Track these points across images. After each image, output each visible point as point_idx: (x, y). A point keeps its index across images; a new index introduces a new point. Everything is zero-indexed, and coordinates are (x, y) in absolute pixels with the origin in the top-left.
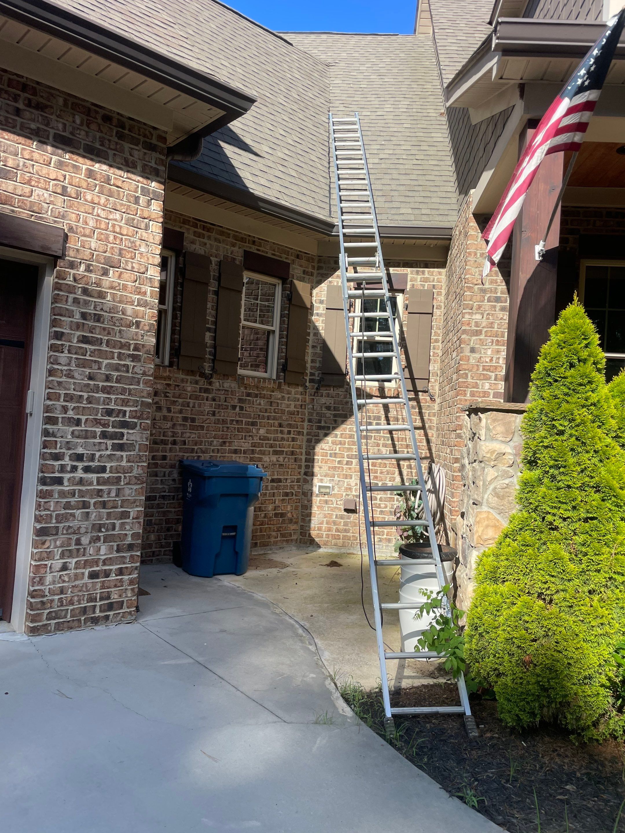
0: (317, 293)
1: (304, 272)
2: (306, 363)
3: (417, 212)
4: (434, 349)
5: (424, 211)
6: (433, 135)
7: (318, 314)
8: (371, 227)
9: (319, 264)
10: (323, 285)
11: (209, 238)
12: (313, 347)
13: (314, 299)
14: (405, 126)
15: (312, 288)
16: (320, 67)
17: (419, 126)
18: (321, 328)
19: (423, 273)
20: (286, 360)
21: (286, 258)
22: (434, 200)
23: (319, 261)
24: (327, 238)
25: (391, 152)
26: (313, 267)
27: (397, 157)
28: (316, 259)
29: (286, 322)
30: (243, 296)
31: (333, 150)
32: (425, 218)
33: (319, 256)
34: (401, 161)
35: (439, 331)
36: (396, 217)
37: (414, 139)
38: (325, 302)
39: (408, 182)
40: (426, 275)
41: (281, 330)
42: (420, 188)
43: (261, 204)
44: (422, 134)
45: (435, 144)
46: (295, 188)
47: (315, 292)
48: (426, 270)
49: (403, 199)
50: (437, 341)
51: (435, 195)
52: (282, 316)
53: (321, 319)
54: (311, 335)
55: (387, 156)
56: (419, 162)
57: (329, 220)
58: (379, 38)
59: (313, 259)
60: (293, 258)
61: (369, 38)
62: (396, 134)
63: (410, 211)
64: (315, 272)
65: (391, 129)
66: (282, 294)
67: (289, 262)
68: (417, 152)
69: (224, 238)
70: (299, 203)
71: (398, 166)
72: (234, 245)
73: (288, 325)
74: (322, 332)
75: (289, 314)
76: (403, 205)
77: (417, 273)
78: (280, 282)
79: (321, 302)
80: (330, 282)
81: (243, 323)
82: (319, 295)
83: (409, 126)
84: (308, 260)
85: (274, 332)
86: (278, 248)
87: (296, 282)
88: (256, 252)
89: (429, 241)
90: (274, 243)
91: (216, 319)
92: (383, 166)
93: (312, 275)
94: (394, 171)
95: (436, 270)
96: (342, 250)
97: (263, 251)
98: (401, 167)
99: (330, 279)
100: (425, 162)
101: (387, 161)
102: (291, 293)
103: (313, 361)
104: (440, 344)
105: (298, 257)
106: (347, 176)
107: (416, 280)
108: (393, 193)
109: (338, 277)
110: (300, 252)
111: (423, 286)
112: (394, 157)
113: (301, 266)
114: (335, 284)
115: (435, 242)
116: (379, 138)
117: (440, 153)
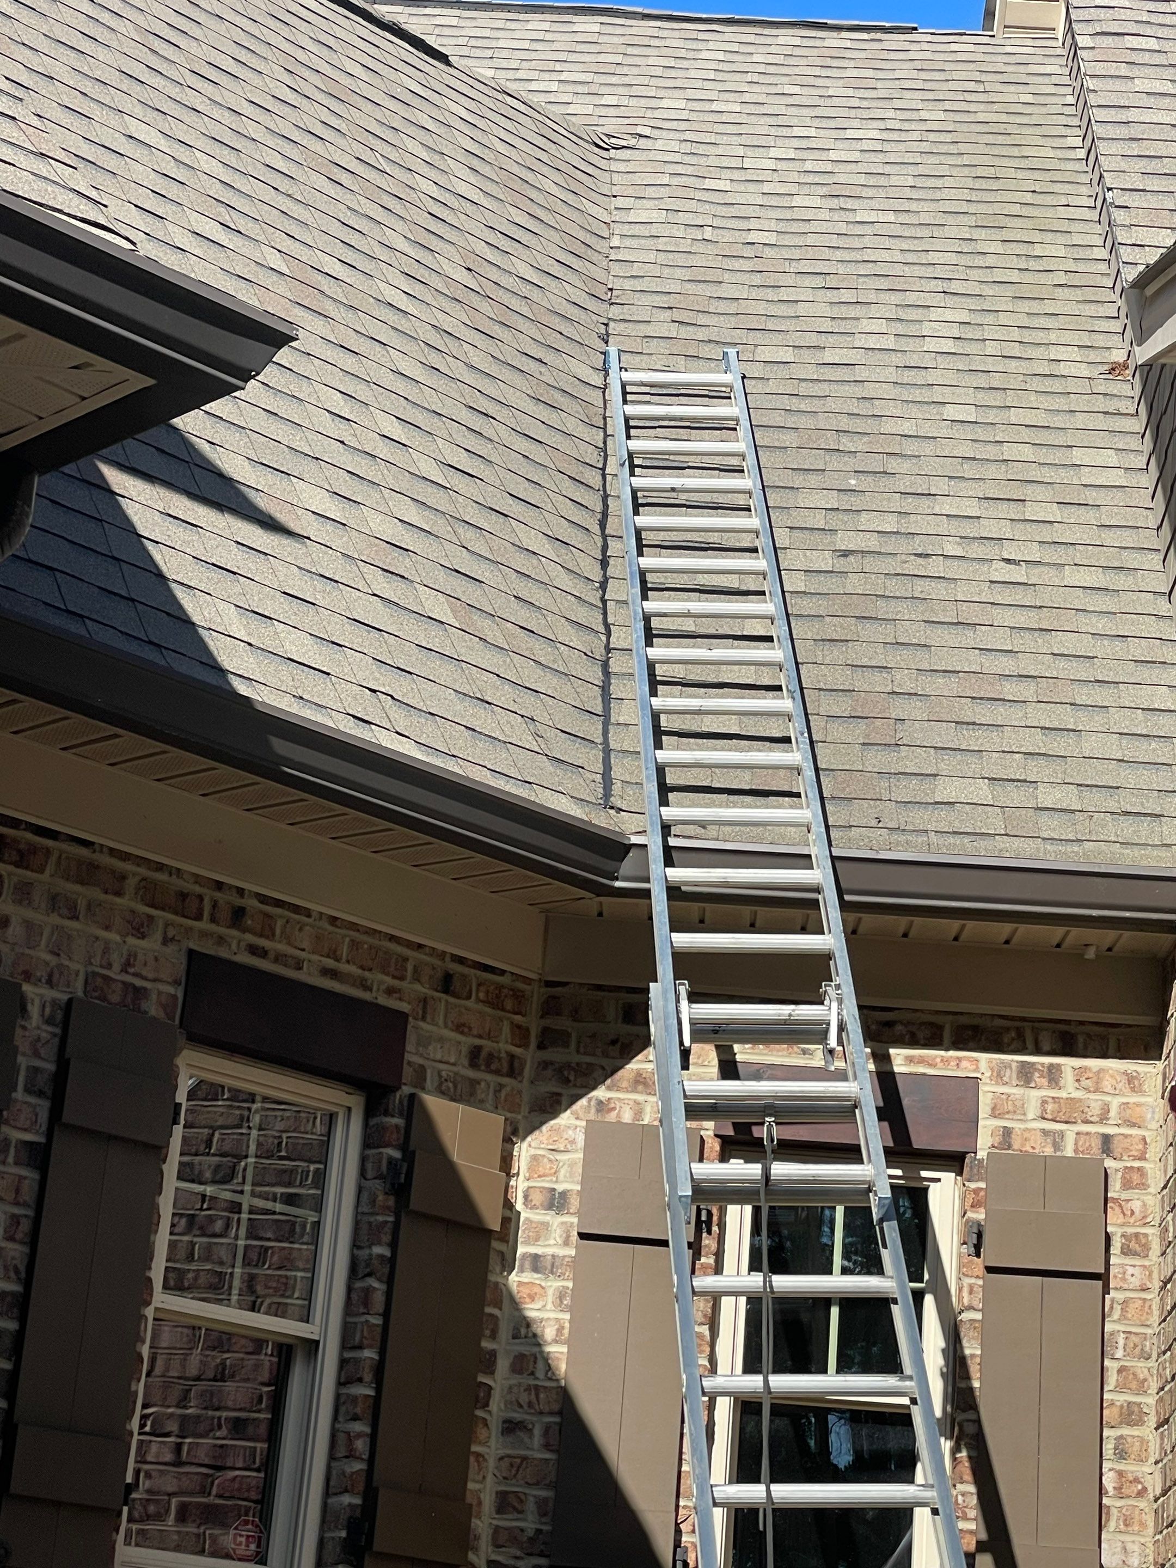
0: (535, 1158)
1: (475, 1056)
2: (465, 1511)
3: (1016, 796)
4: (1121, 1454)
5: (1048, 797)
6: (1077, 456)
7: (536, 1263)
8: (804, 860)
9: (547, 1022)
10: (565, 1119)
11: (25, 894)
12: (511, 1427)
13: (520, 1185)
14: (951, 412)
15: (513, 1134)
16: (570, 153)
17: (1014, 416)
18: (549, 1333)
19: (1053, 1075)
20: (370, 1494)
21: (390, 991)
22: (1090, 745)
23: (550, 1007)
24: (592, 902)
25: (890, 524)
26: (521, 1034)
27: (918, 545)
28: (536, 995)
29: (379, 1299)
30: (171, 1168)
31: (621, 505)
32: (1051, 826)
33: (549, 984)
34: (935, 567)
35: (1141, 1368)
36: (919, 818)
37: (992, 471)
38: (574, 1203)
39: (972, 661)
40: (1070, 1091)
41: (347, 1343)
42: (1027, 691)
43: (281, 747)
44: (1027, 452)
45: (1091, 496)
46: (444, 672)
47: (524, 1151)
48: (1068, 1063)
49: (946, 735)
50: (1132, 1416)
51: (1098, 721)
52: (355, 1270)
53: (553, 1285)
54: (503, 1365)
55: (873, 543)
56: (1018, 573)
57: (602, 820)
58: (832, 40)
59: (518, 996)
60: (422, 989)
61: (787, 37)
62: (911, 447)
63: (983, 791)
64: (529, 1056)
65: (889, 426)
66: (363, 1160)
67: (404, 1007)
68: (1006, 530)
69: (96, 893)
70: (461, 743)
71: (920, 587)
72: (140, 929)
73: (386, 1315)
74: (557, 1351)
75: (392, 1261)
76: (946, 763)
77: (1026, 1074)
78: (356, 1102)
79: (557, 1201)
80: (602, 1106)
81: (162, 1299)
82: (546, 1166)
83: (969, 414)
84: (495, 1002)
85: (312, 1347)
86: (355, 944)
87: (434, 1103)
88: (245, 958)
89: (1076, 934)
90: (333, 920)
91: (28, 1283)
92: (854, 584)
93: (513, 1069)
94: (903, 610)
95: (1113, 1064)
96: (665, 967)
97: (279, 958)
98: (939, 591)
99: (600, 1093)
100: (1048, 575)
101: (870, 564)
102: (409, 1156)
103: (504, 1503)
104: (1147, 1431)
105: (446, 984)
106: (689, 626)
107: (1018, 1110)
108: (899, 708)
109: (640, 1082)
110: (461, 960)
111: (1057, 1140)
112: (904, 546)
113: (460, 1028)
114: (627, 1117)
115: (1110, 935)
116: (834, 462)
117: (1109, 537)
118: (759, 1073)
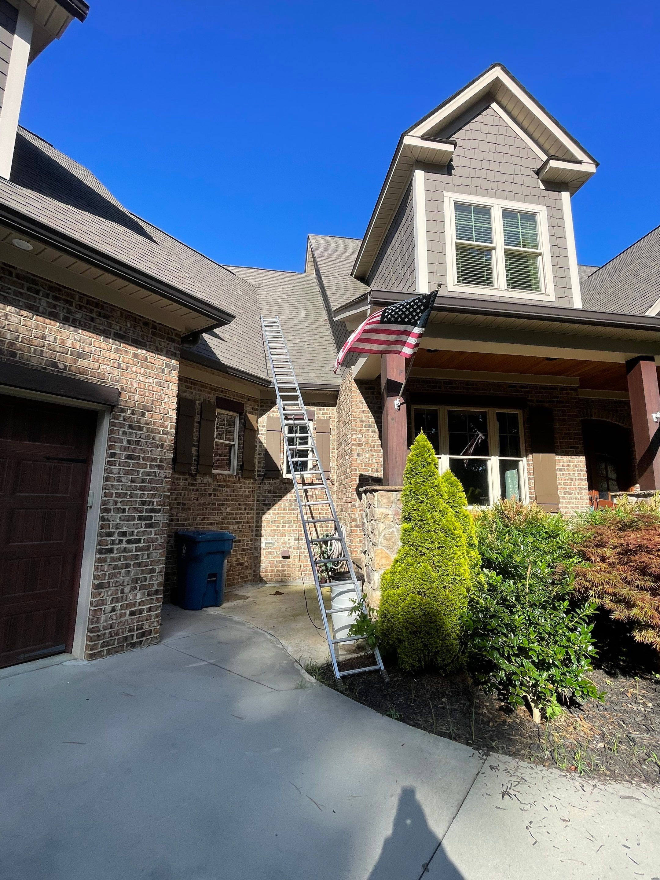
1: (252, 409)
2: (255, 464)
3: (318, 375)
4: (332, 453)
5: (322, 375)
6: (322, 331)
7: (261, 434)
8: (294, 383)
9: (261, 404)
10: (264, 416)
11: (195, 389)
12: (259, 454)
13: (259, 425)
14: (306, 325)
15: (258, 418)
16: (252, 288)
17: (313, 326)
18: (263, 442)
19: (324, 409)
20: (243, 462)
21: (242, 401)
23: (262, 402)
24: (267, 389)
25: (299, 340)
26: (258, 406)
27: (304, 343)
28: (260, 401)
29: (242, 439)
30: (216, 424)
31: (265, 337)
32: (321, 379)
33: (262, 399)
34: (306, 346)
35: (334, 443)
36: (307, 378)
37: (311, 333)
38: (266, 426)
39: (311, 358)
40: (325, 411)
41: (239, 445)
42: (318, 362)
44: (316, 331)
45: (324, 337)
46: (246, 359)
47: (259, 420)
48: (325, 408)
49: (309, 367)
50: (334, 449)
51: (327, 365)
52: (239, 436)
53: (264, 437)
54: (258, 447)
55: (298, 342)
56: (316, 347)
57: (268, 378)
58: (285, 273)
59: (257, 401)
60: (246, 400)
61: (279, 273)
62: (301, 330)
63: (314, 375)
64: (259, 408)
65: (298, 327)
66: (239, 422)
67: (243, 403)
68: (314, 341)
69: (204, 389)
70: (249, 369)
71: (304, 348)
72: (210, 393)
73: (243, 441)
74: (265, 445)
75: (244, 434)
76: (310, 371)
77: (320, 409)
78: (238, 415)
79: (263, 426)
80: (269, 414)
81: (216, 440)
82: (262, 422)
83: (308, 325)
84: (254, 401)
85: (234, 445)
86: (237, 395)
87: (248, 414)
88: (223, 397)
89: (326, 392)
90: (234, 392)
91: (199, 438)
92: (296, 348)
93: (257, 410)
94: (302, 351)
95: (331, 408)
96: (278, 397)
97: (228, 397)
98: (307, 349)
99: (268, 413)
100: (320, 347)
101: (298, 345)
102: (245, 421)
103: (259, 463)
104: (335, 451)
105: (249, 400)
106: (275, 353)
107: (320, 413)
108: (303, 364)
109: (273, 411)
110: (250, 397)
111: (324, 417)
112: (301, 343)
113: (250, 405)
114: (272, 416)
115: (330, 392)
116: (292, 332)
117: (327, 342)
118: (288, 410)
